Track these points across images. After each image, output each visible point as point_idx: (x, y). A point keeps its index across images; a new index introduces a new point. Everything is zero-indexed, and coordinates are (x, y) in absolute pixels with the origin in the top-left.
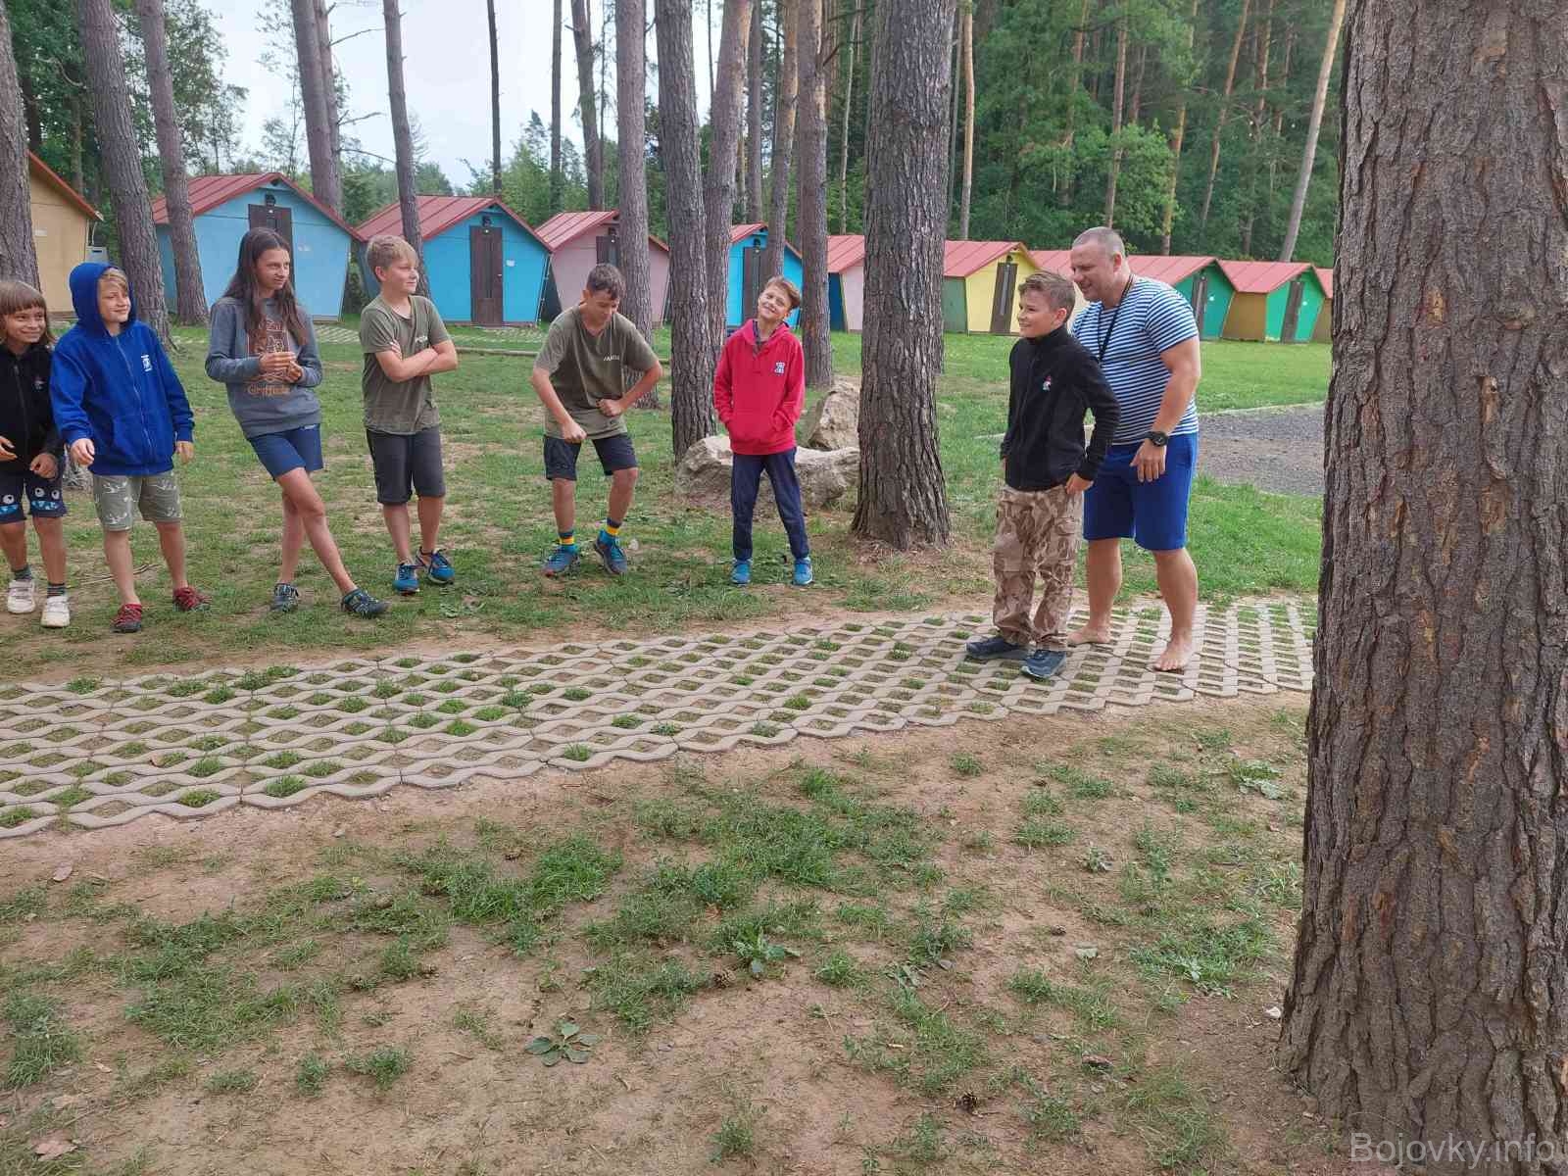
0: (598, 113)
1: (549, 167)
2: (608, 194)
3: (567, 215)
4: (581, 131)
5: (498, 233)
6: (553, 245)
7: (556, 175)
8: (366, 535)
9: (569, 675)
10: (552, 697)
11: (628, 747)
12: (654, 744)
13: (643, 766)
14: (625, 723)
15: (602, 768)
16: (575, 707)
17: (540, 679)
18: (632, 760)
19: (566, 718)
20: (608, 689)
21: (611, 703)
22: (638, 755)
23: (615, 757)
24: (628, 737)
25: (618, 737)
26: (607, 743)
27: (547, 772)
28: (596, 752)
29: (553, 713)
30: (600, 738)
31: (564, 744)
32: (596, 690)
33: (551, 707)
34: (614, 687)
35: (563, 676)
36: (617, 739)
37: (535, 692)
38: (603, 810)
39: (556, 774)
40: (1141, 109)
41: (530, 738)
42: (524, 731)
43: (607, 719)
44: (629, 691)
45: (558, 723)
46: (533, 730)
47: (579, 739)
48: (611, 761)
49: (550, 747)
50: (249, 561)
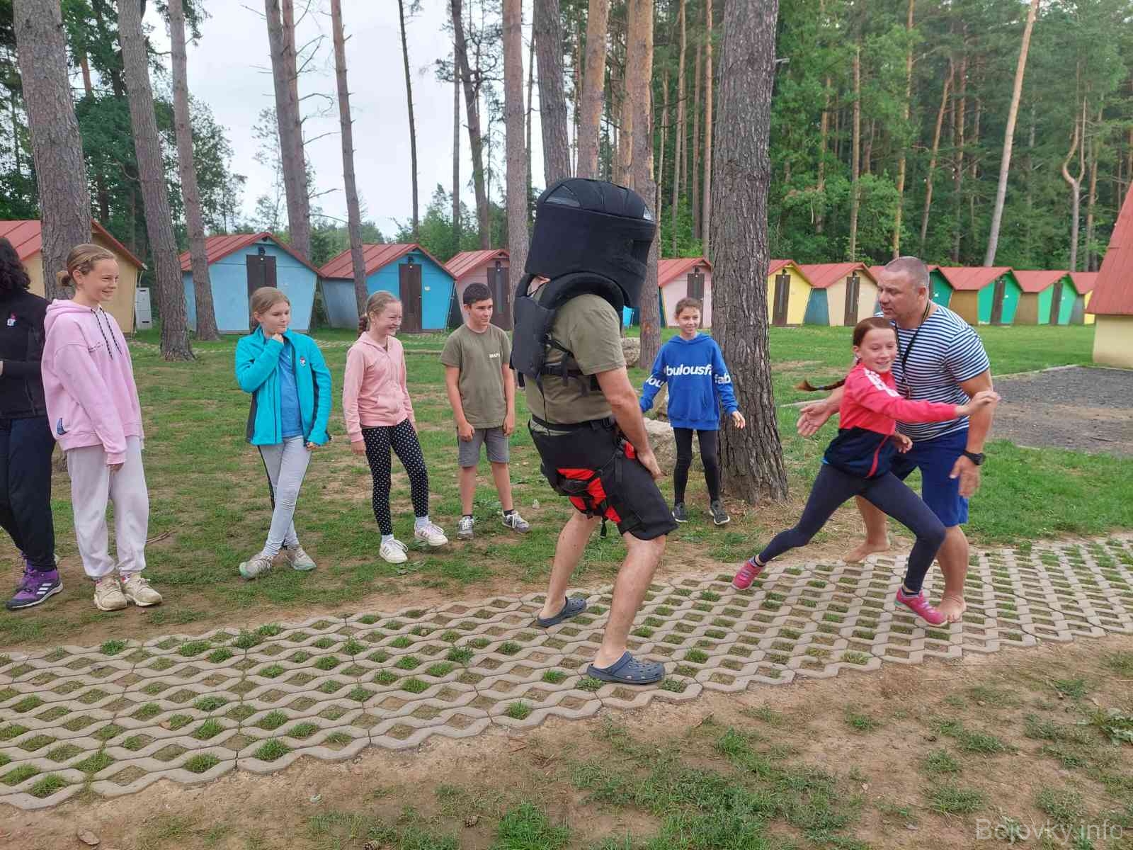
0: (486, 183)
1: (451, 221)
2: (493, 237)
3: (466, 254)
4: (473, 196)
5: (418, 269)
6: (457, 275)
7: (456, 227)
8: (331, 502)
9: (500, 629)
10: (488, 652)
11: (559, 704)
12: (581, 700)
13: (574, 724)
14: (552, 678)
15: (539, 726)
16: (509, 661)
17: (477, 634)
18: (564, 717)
19: (502, 673)
20: (533, 642)
21: (537, 657)
22: (568, 713)
23: (549, 714)
24: (557, 693)
25: (549, 693)
26: (540, 699)
27: (493, 731)
28: (532, 709)
29: (491, 668)
30: (533, 693)
31: (504, 700)
32: (524, 644)
33: (488, 663)
34: (538, 640)
35: (495, 631)
36: (548, 695)
37: (474, 646)
38: (545, 772)
39: (499, 732)
40: (872, 163)
41: (474, 694)
42: (470, 687)
43: (537, 675)
44: (550, 645)
45: (496, 678)
46: (477, 686)
47: (516, 695)
48: (546, 718)
49: (493, 704)
50: (244, 527)
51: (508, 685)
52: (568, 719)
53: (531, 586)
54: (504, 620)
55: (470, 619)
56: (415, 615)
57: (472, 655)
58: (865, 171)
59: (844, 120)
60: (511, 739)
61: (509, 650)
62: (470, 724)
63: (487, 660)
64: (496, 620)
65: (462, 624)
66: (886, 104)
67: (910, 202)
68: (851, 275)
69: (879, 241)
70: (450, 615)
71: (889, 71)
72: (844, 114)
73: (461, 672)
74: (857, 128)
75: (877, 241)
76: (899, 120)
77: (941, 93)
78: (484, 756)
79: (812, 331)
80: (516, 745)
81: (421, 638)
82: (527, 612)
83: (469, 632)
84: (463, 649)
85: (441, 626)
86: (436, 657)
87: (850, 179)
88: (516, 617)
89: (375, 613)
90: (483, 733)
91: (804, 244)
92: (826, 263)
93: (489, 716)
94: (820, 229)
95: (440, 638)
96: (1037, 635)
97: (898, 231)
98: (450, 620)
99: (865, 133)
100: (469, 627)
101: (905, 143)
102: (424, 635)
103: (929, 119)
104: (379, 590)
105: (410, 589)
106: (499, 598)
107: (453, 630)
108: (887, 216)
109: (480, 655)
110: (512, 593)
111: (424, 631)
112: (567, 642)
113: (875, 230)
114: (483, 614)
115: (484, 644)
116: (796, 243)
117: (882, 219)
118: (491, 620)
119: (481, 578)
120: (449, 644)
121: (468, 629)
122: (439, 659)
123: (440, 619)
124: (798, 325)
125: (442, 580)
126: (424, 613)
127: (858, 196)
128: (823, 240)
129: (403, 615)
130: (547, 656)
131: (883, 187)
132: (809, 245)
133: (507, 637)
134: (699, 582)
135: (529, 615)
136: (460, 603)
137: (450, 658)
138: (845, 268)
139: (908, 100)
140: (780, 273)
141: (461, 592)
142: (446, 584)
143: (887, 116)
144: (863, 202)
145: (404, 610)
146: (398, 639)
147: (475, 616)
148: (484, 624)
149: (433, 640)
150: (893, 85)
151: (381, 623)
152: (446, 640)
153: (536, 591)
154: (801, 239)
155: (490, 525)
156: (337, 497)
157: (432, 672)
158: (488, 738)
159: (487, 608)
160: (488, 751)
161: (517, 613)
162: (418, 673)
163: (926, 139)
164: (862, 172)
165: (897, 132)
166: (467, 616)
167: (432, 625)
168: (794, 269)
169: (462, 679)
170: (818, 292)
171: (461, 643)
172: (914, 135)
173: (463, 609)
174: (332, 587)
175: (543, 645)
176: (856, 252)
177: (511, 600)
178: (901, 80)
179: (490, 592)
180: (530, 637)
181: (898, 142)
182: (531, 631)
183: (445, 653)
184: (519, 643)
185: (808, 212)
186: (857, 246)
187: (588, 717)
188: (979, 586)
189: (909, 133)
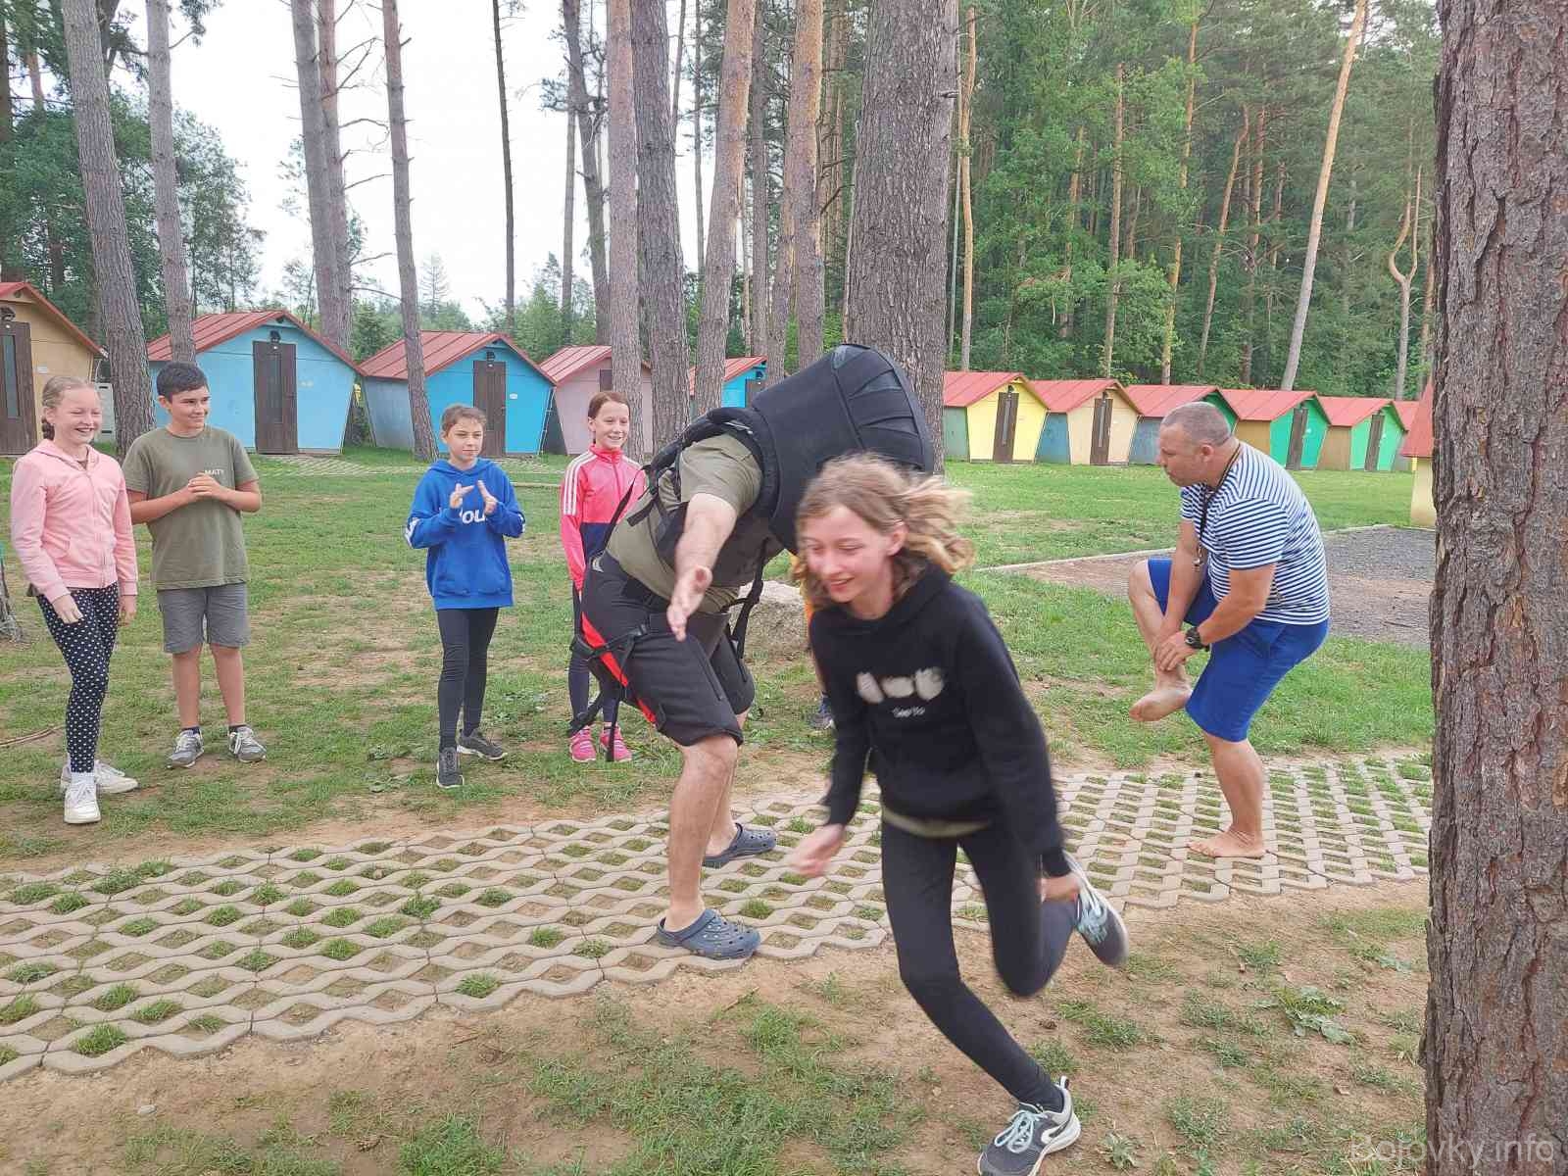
5: (501, 367)
7: (567, 313)
8: (304, 689)
9: (492, 870)
10: (463, 903)
11: (542, 976)
12: (575, 970)
13: (556, 1003)
14: (544, 939)
15: (504, 1006)
16: (489, 915)
17: (458, 877)
18: (543, 995)
19: (473, 932)
20: (531, 889)
21: (532, 910)
22: (553, 988)
23: (523, 991)
24: (545, 958)
25: (531, 960)
26: (517, 969)
27: (434, 1015)
28: (500, 984)
29: (461, 925)
30: (511, 962)
31: (464, 969)
32: (520, 891)
33: (461, 918)
34: (539, 887)
35: (483, 872)
36: (531, 963)
37: (446, 895)
38: (494, 1072)
39: (445, 1016)
40: (1139, 246)
41: (424, 962)
42: (421, 952)
43: (524, 934)
44: (557, 893)
45: (463, 939)
46: (431, 950)
47: (485, 963)
48: (517, 995)
49: (446, 976)
50: (167, 723)
51: (477, 949)
52: (548, 997)
53: (555, 811)
54: (500, 858)
55: (451, 857)
56: (374, 849)
57: (436, 906)
58: (1127, 256)
59: (1103, 184)
60: (458, 1025)
61: (493, 900)
62: (404, 1003)
63: (459, 913)
64: (488, 860)
65: (438, 863)
66: (1156, 167)
67: (1188, 301)
68: (1100, 397)
69: (1142, 351)
70: (422, 850)
71: (1160, 120)
72: (1104, 176)
73: (415, 930)
74: (1118, 197)
75: (1141, 353)
76: (1173, 188)
77: (1232, 154)
78: (411, 1050)
79: (1046, 470)
80: (463, 1034)
81: (371, 882)
82: (537, 847)
83: (445, 875)
84: (430, 897)
85: (407, 866)
86: (382, 909)
87: (1105, 267)
88: (518, 853)
89: (315, 846)
90: (421, 1016)
91: (1040, 351)
92: (1073, 378)
93: (435, 993)
94: (1065, 333)
95: (399, 883)
96: (1234, 885)
97: (1169, 338)
98: (422, 856)
99: (1129, 203)
100: (445, 866)
101: (1181, 219)
102: (378, 878)
103: (1214, 188)
104: (335, 815)
105: (379, 813)
106: (502, 827)
107: (422, 872)
108: (1154, 318)
109: (451, 905)
110: (526, 819)
111: (379, 873)
112: (581, 889)
113: (1137, 337)
114: (475, 849)
115: (460, 891)
116: (1031, 350)
117: (1147, 322)
118: (482, 857)
119: (487, 800)
120: (412, 891)
121: (445, 871)
122: (389, 911)
123: (410, 855)
124: (1029, 462)
125: (431, 800)
126: (388, 846)
127: (1116, 288)
128: (1068, 347)
129: (356, 850)
130: (547, 907)
131: (1151, 278)
132: (1049, 354)
133: (496, 882)
134: (792, 807)
135: (539, 851)
136: (447, 834)
137: (405, 911)
138: (1095, 386)
139: (1184, 161)
140: (1005, 390)
141: (452, 819)
142: (434, 806)
143: (1156, 183)
144: (1123, 296)
145: (359, 844)
146: (337, 884)
147: (461, 852)
148: (470, 862)
149: (389, 885)
150: (1166, 140)
151: (321, 860)
152: (410, 885)
153: (559, 818)
154: (1039, 346)
155: (522, 726)
156: (315, 681)
157: (372, 931)
158: (426, 1023)
159: (480, 842)
160: (420, 1043)
161: (522, 849)
162: (353, 933)
163: (1210, 215)
164: (1123, 254)
165: (1170, 203)
166: (449, 853)
167: (395, 864)
168: (1022, 385)
169: (412, 941)
170: (1056, 418)
171: (427, 891)
172: (1193, 208)
173: (448, 841)
174: (268, 810)
175: (545, 892)
176: (1113, 365)
177: (518, 829)
178: (1177, 133)
179: (495, 818)
180: (530, 882)
181: (1172, 217)
182: (534, 872)
183: (400, 903)
184: (510, 890)
185: (1049, 310)
186: (1113, 357)
187: (579, 995)
188: (1174, 817)
189: (1186, 206)
